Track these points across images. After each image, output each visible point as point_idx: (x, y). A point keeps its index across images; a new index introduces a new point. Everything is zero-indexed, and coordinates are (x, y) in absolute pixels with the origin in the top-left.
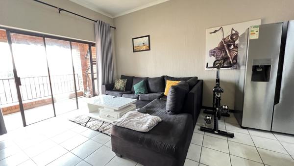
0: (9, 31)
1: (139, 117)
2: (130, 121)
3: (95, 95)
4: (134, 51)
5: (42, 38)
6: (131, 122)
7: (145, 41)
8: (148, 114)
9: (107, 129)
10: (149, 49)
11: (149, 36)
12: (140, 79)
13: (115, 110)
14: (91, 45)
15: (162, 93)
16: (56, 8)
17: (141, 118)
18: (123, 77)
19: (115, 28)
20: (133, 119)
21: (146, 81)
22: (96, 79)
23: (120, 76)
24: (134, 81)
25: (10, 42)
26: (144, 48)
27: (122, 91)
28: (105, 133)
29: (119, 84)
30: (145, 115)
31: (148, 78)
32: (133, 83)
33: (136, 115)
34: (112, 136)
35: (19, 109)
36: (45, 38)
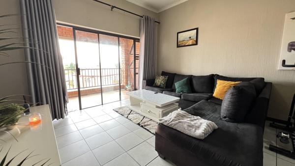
0: (75, 28)
1: (189, 119)
2: (180, 122)
3: (135, 89)
4: (178, 46)
5: (97, 34)
6: (181, 124)
7: (192, 35)
8: (199, 117)
9: (148, 125)
10: (196, 44)
11: (197, 29)
12: (183, 76)
13: (158, 107)
14: (136, 40)
15: (209, 94)
16: (110, 5)
17: (192, 120)
18: (164, 74)
19: (159, 23)
20: (182, 121)
21: (190, 79)
22: (137, 74)
23: (161, 73)
24: (176, 78)
25: (75, 39)
26: (190, 42)
27: (163, 88)
28: (146, 129)
29: (160, 80)
30: (195, 117)
31: (192, 76)
32: (175, 80)
33: (185, 116)
34: (156, 134)
35: (77, 95)
36: (100, 34)
